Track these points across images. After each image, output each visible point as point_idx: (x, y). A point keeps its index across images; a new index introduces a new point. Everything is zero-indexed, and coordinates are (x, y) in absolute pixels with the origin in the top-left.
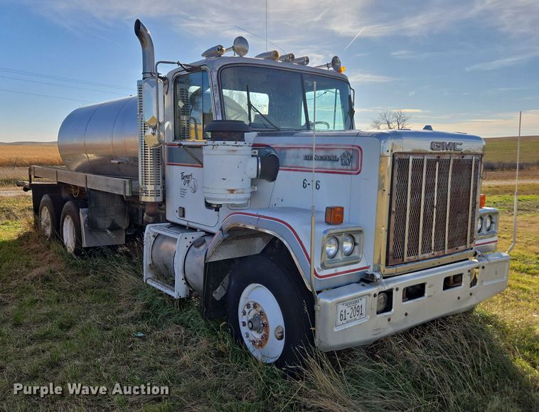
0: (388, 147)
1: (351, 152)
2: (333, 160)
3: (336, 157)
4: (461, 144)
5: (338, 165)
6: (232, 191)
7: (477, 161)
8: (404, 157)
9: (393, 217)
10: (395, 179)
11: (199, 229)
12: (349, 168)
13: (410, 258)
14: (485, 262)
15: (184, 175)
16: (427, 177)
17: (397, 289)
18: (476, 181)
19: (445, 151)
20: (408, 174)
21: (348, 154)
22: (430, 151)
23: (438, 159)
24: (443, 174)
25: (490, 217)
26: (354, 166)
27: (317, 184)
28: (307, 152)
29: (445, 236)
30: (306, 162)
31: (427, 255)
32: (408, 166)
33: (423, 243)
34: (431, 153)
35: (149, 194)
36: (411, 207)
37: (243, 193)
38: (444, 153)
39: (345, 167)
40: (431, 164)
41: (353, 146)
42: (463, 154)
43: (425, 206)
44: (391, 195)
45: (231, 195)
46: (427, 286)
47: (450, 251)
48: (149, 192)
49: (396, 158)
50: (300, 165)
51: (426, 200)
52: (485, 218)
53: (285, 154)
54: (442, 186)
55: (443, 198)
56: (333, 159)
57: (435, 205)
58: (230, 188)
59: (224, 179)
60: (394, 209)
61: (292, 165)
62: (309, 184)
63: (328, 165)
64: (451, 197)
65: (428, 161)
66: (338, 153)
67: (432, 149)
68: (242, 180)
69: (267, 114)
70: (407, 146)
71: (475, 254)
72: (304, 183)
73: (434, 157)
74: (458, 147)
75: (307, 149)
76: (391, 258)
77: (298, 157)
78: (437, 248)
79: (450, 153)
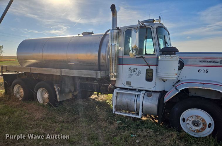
2: (216, 62)
5: (218, 64)
6: (176, 74)
11: (137, 89)
15: (131, 69)
27: (206, 71)
30: (200, 63)
50: (197, 64)
53: (188, 60)
59: (174, 70)
62: (202, 71)
63: (212, 64)
66: (219, 60)
72: (199, 71)
75: (201, 59)
77: (195, 61)
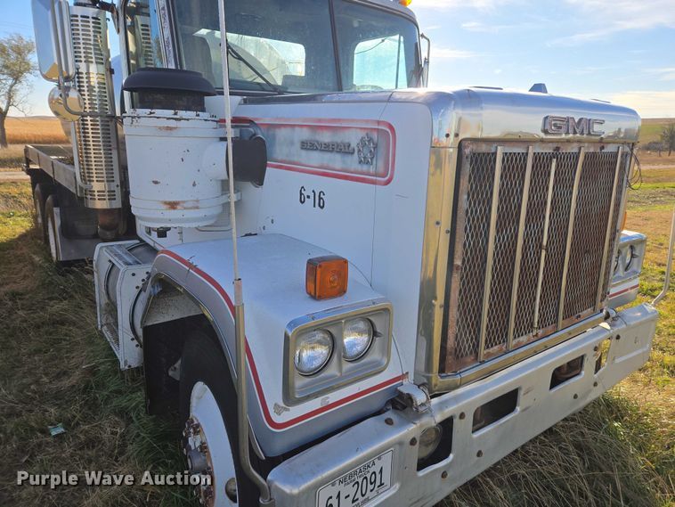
0: (449, 125)
1: (375, 136)
2: (346, 153)
3: (349, 146)
4: (601, 123)
5: (352, 163)
6: (173, 205)
7: (625, 155)
8: (484, 148)
9: (456, 277)
10: (463, 197)
12: (372, 170)
13: (491, 350)
14: (620, 327)
16: (531, 190)
17: (462, 416)
18: (620, 192)
19: (571, 135)
20: (491, 187)
21: (370, 140)
22: (542, 135)
23: (556, 154)
24: (563, 182)
25: (632, 247)
26: (381, 165)
27: (320, 198)
28: (305, 134)
29: (559, 297)
30: (304, 153)
31: (523, 339)
32: (493, 169)
33: (517, 317)
34: (542, 141)
35: (97, 197)
36: (496, 254)
37: (197, 208)
38: (568, 141)
39: (365, 168)
40: (541, 163)
41: (379, 122)
42: (602, 143)
43: (525, 248)
44: (453, 233)
45: (172, 211)
46: (521, 393)
47: (566, 322)
48: (96, 193)
49: (467, 151)
50: (296, 159)
51: (527, 235)
52: (624, 251)
53: (274, 137)
54: (560, 206)
55: (559, 230)
56: (345, 150)
57: (545, 243)
58: (168, 200)
59: (156, 183)
60: (458, 262)
61: (284, 158)
62: (308, 197)
63: (336, 161)
64: (575, 225)
65: (537, 157)
66: (353, 138)
67: (545, 132)
68: (194, 185)
69: (303, 75)
70: (492, 123)
71: (607, 317)
72: (301, 194)
73: (549, 150)
74: (596, 128)
75: (305, 129)
76: (450, 359)
77: (292, 143)
78: (542, 324)
79: (579, 141)
